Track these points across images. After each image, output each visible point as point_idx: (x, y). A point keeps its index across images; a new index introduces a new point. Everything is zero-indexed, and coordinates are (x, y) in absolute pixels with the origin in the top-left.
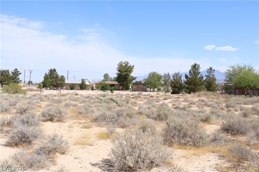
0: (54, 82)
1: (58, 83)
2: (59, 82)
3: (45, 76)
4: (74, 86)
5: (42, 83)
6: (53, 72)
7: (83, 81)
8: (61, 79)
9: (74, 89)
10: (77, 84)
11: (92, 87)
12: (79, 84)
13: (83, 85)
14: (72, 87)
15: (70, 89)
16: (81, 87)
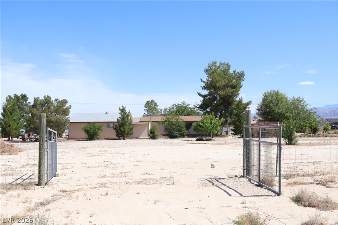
1: (50, 121)
2: (53, 118)
3: (6, 106)
4: (97, 127)
6: (21, 101)
7: (126, 114)
8: (59, 108)
9: (98, 137)
10: (104, 123)
11: (152, 131)
12: (108, 123)
13: (125, 124)
14: (94, 133)
15: (87, 139)
16: (120, 131)
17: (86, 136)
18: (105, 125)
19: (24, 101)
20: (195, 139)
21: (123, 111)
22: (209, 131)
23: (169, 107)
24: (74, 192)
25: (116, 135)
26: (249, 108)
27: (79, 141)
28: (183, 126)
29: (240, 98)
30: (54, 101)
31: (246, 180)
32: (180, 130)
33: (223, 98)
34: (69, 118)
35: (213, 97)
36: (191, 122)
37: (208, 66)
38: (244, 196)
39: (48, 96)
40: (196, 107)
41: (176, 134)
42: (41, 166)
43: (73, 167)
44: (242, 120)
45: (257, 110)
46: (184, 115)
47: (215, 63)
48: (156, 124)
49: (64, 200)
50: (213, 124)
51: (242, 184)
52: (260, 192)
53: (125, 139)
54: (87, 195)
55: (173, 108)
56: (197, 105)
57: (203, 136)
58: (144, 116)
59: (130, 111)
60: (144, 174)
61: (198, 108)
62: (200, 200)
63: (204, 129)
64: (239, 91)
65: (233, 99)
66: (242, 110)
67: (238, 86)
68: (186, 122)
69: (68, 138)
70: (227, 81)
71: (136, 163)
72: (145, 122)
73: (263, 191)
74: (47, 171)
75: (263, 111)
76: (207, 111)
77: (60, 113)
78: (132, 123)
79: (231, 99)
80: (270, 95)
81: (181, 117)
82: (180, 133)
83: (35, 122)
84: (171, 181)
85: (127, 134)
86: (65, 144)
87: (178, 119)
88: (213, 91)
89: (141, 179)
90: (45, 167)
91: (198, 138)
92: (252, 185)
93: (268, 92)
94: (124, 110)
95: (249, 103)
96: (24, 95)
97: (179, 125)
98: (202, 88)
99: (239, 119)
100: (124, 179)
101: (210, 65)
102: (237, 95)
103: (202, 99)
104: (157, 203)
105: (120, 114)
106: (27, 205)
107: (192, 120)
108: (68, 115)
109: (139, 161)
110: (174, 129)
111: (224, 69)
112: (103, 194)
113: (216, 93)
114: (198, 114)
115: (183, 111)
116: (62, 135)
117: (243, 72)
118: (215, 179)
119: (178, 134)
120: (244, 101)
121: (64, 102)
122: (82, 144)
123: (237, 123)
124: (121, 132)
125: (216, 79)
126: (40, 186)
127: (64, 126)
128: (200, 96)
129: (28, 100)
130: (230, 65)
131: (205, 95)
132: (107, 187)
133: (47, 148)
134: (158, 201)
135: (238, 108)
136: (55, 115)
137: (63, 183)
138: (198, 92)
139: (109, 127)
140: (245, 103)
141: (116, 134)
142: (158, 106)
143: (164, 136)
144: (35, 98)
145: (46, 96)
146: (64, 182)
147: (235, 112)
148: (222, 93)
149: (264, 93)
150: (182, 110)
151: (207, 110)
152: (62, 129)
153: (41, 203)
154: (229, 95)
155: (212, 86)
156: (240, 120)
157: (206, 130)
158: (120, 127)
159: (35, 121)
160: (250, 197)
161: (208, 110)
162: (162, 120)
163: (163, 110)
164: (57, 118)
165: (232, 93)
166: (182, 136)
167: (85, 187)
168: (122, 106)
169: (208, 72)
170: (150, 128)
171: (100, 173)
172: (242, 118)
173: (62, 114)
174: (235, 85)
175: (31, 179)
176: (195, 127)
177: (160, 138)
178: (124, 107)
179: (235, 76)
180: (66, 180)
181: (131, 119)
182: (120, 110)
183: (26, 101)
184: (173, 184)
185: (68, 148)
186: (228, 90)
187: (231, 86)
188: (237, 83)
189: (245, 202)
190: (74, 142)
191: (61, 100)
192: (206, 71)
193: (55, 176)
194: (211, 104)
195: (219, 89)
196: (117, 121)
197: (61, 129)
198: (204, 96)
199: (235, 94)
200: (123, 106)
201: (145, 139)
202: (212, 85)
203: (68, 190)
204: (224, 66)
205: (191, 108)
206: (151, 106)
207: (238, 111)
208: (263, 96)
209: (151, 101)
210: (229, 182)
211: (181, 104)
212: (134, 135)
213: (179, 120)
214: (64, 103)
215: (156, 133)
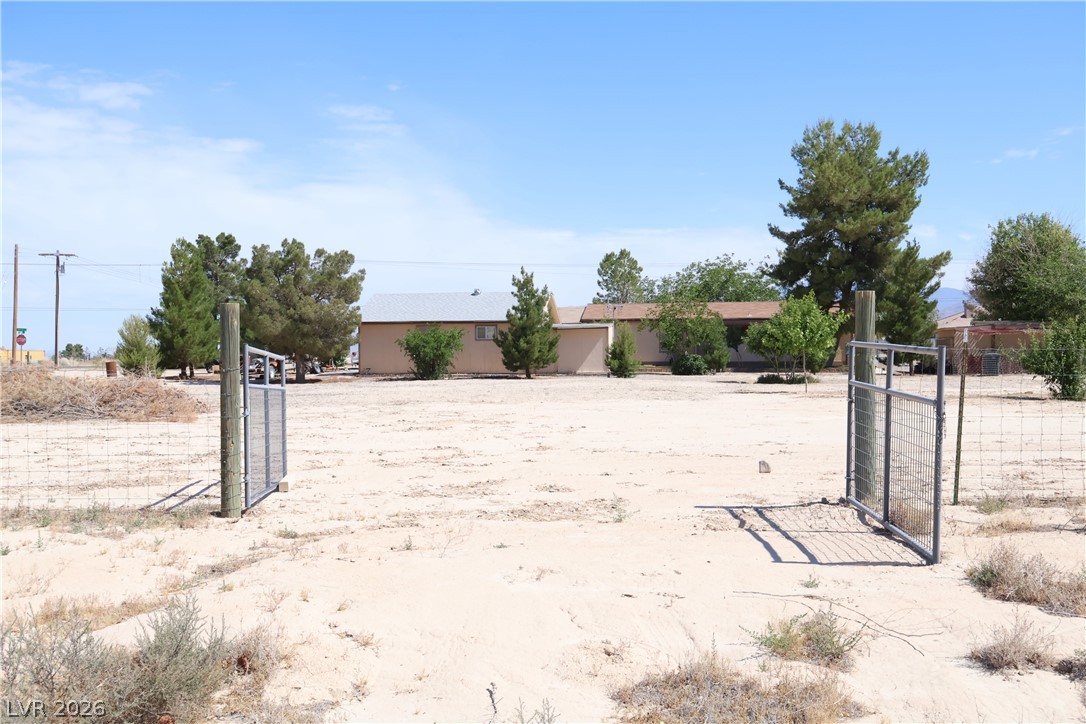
0: (271, 313)
1: (302, 320)
2: (310, 308)
3: (173, 271)
4: (444, 339)
5: (154, 326)
6: (218, 257)
7: (533, 296)
8: (329, 280)
9: (449, 368)
10: (464, 325)
11: (618, 351)
12: (480, 325)
13: (531, 327)
14: (435, 355)
15: (415, 374)
16: (517, 350)
17: (412, 365)
18: (471, 331)
19: (227, 255)
20: (755, 376)
21: (524, 286)
22: (796, 353)
23: (678, 274)
24: (318, 537)
25: (505, 364)
26: (942, 275)
27: (391, 380)
28: (719, 336)
29: (909, 243)
30: (312, 256)
31: (850, 513)
32: (707, 349)
33: (855, 244)
34: (358, 308)
35: (820, 238)
36: (743, 322)
37: (803, 136)
38: (821, 564)
39: (294, 241)
40: (764, 273)
41: (695, 359)
42: (228, 460)
43: (340, 463)
44: (914, 314)
45: (972, 281)
46: (726, 300)
47: (829, 126)
48: (628, 327)
49: (281, 561)
50: (812, 331)
51: (834, 525)
52: (877, 553)
53: (532, 376)
54: (348, 549)
55: (690, 276)
56: (767, 265)
57: (782, 366)
58: (595, 302)
59: (546, 287)
60: (544, 488)
61: (770, 275)
62: (677, 573)
63: (779, 344)
64: (906, 218)
65: (886, 245)
66: (916, 282)
67: (903, 203)
68: (729, 323)
69: (357, 371)
70: (867, 187)
71: (532, 455)
72: (598, 321)
73: (887, 548)
74: (246, 474)
75: (991, 284)
76: (800, 287)
77: (332, 294)
78: (554, 325)
79: (879, 245)
80: (1017, 230)
81: (713, 306)
82: (709, 357)
83: (257, 320)
84: (616, 510)
85: (537, 359)
86: (345, 391)
87: (702, 313)
88: (819, 219)
89: (527, 504)
90: (238, 464)
91: (765, 374)
92: (864, 528)
93: (1010, 222)
94: (528, 283)
95: (942, 259)
96: (227, 238)
97: (703, 332)
98: (785, 211)
99: (905, 312)
100: (476, 503)
101: (811, 136)
102: (901, 232)
103: (783, 246)
104: (547, 577)
105: (516, 295)
106: (172, 571)
107: (750, 316)
108: (357, 299)
109: (544, 449)
110: (688, 346)
111: (859, 147)
112: (397, 545)
113: (831, 227)
114: (771, 295)
115: (723, 286)
116: (343, 360)
117: (923, 155)
118: (756, 509)
119: (700, 362)
120: (925, 254)
121: (345, 259)
122: (395, 389)
123: (898, 327)
124: (519, 353)
125: (829, 179)
126: (227, 519)
127: (344, 335)
128: (776, 238)
129: (240, 253)
130: (878, 131)
131: (793, 233)
132: (417, 525)
133: (245, 407)
134: (552, 572)
135: (904, 275)
136: (317, 300)
137: (294, 512)
138: (769, 225)
139: (481, 336)
140: (927, 259)
141: (503, 361)
142: (641, 269)
143: (659, 368)
144: (255, 248)
145: (290, 241)
146: (297, 508)
147: (893, 288)
148: (850, 225)
149: (996, 226)
150: (718, 283)
151: (799, 283)
152: (337, 343)
153: (212, 567)
154: (875, 234)
155: (815, 205)
156: (910, 317)
157: (788, 347)
158: (517, 338)
159: (255, 318)
160: (840, 567)
161: (804, 282)
162: (651, 317)
163: (657, 283)
164: (322, 308)
165: (883, 227)
166: (715, 366)
167: (354, 525)
168: (522, 273)
169: (805, 157)
170: (611, 342)
171: (413, 483)
172: (914, 309)
173: (338, 297)
174: (893, 199)
175: (206, 496)
176: (755, 339)
177: (642, 372)
178: (529, 274)
179: (896, 169)
180: (307, 502)
181: (549, 310)
182: (515, 283)
183: (234, 257)
184: (620, 521)
185: (349, 403)
186: (869, 216)
187: (880, 202)
188: (902, 192)
189: (816, 582)
190: (372, 384)
191: (333, 254)
192: (799, 153)
193: (277, 490)
194: (813, 263)
195: (841, 213)
196: (505, 319)
197: (335, 343)
198: (790, 238)
199: (893, 228)
200: (526, 270)
201: (594, 375)
202: (818, 199)
203: (300, 533)
204: (859, 136)
205: (750, 277)
206: (617, 270)
207: (902, 284)
208: (994, 233)
209: (617, 253)
210: (794, 517)
211: (715, 264)
212: (561, 363)
213: (704, 316)
214: (344, 261)
215: (631, 358)
